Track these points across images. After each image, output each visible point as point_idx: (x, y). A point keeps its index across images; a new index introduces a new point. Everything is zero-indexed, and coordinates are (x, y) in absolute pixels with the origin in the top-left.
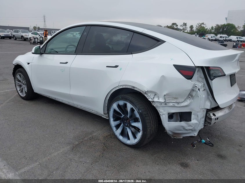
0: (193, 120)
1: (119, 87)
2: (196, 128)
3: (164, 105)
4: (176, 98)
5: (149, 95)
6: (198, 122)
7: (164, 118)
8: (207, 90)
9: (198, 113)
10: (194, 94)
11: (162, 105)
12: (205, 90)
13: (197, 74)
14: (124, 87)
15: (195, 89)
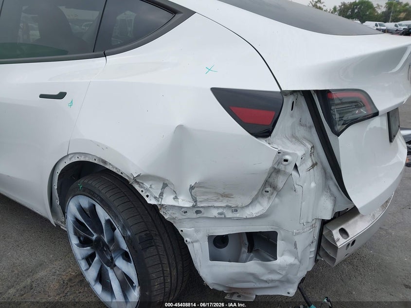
0: (282, 255)
1: (70, 157)
2: (291, 276)
3: (195, 216)
4: (225, 196)
5: (147, 185)
6: (297, 262)
7: (199, 251)
8: (322, 163)
9: (297, 238)
10: (280, 182)
11: (189, 215)
12: (316, 164)
13: (292, 116)
14: (82, 159)
15: (282, 167)
